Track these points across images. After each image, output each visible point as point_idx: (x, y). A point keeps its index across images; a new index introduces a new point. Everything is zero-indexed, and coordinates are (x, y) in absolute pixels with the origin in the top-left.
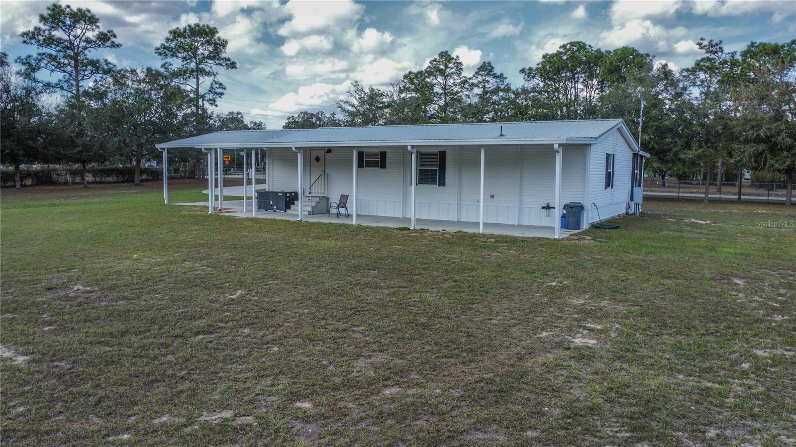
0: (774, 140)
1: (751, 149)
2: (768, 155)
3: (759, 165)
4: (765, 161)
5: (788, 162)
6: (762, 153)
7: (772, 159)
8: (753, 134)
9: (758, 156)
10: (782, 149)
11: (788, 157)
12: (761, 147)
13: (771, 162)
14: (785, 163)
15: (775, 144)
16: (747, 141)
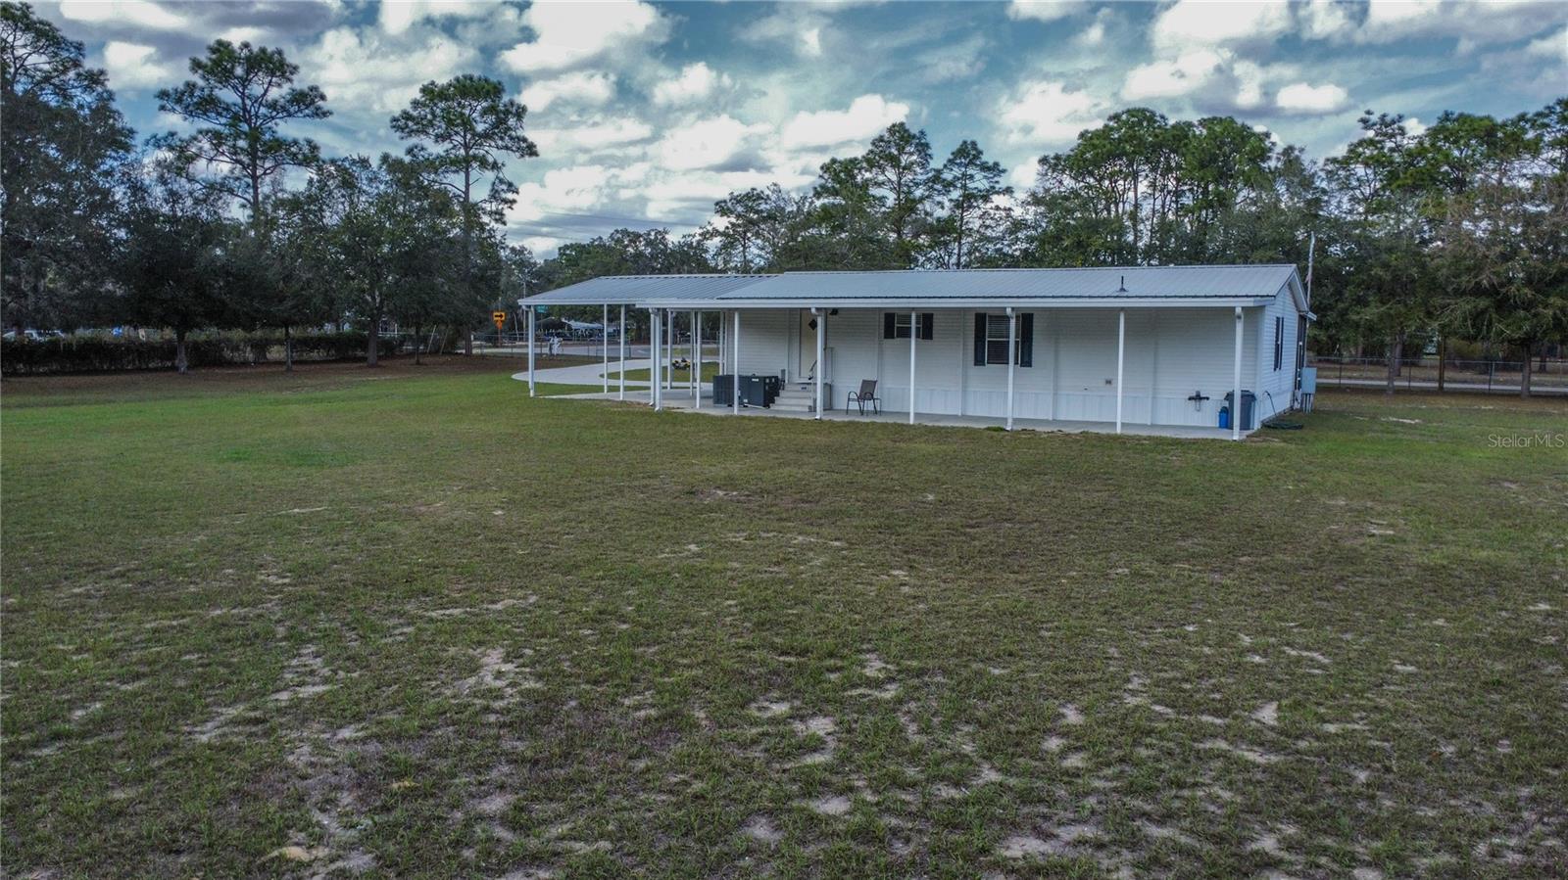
0: (1504, 290)
1: (1465, 306)
2: (1494, 315)
3: (1479, 331)
4: (1490, 324)
5: (1526, 327)
6: (1483, 312)
7: (1500, 322)
8: (1468, 282)
9: (1477, 316)
10: (1516, 307)
11: (1526, 319)
12: (1483, 303)
13: (1498, 326)
14: (1520, 328)
15: (1507, 298)
16: (1459, 293)
